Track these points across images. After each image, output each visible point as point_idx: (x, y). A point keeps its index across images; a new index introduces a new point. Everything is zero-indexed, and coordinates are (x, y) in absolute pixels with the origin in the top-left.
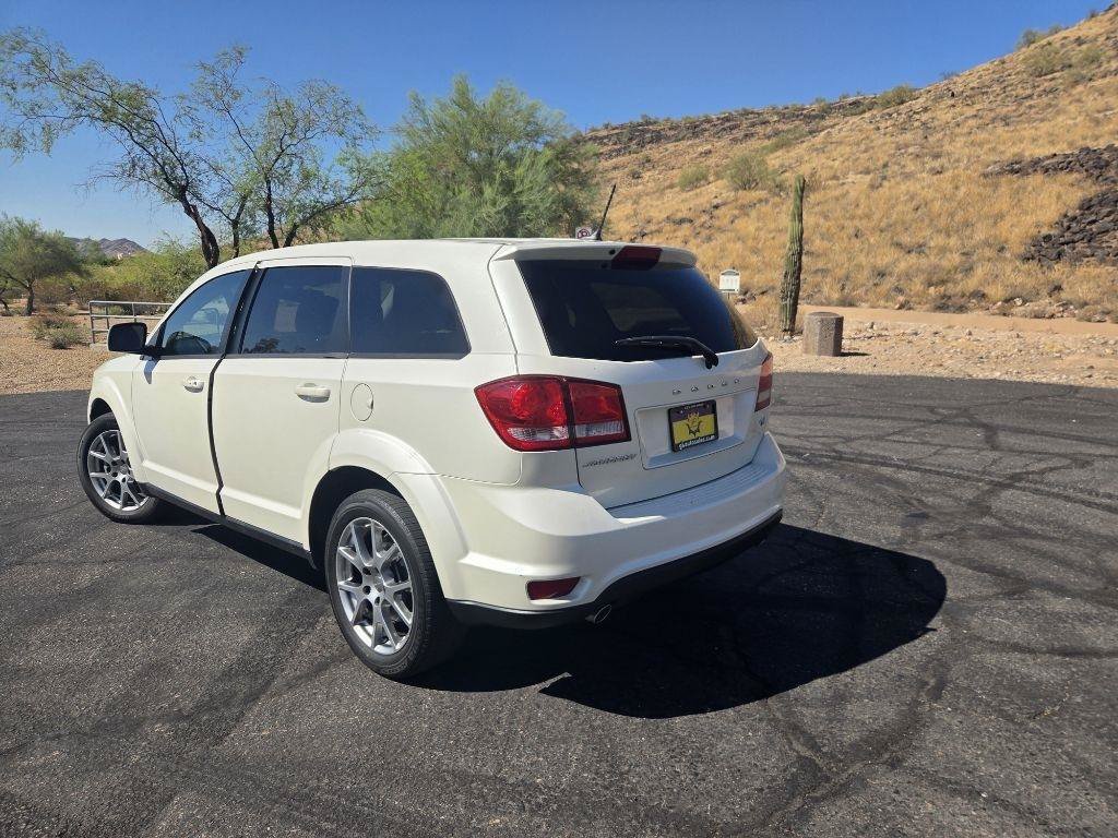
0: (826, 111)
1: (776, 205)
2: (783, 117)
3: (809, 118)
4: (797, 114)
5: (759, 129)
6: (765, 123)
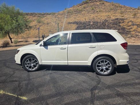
0: (44, 14)
1: (44, 26)
2: (39, 14)
3: (42, 15)
4: (41, 14)
5: (36, 15)
6: (37, 15)
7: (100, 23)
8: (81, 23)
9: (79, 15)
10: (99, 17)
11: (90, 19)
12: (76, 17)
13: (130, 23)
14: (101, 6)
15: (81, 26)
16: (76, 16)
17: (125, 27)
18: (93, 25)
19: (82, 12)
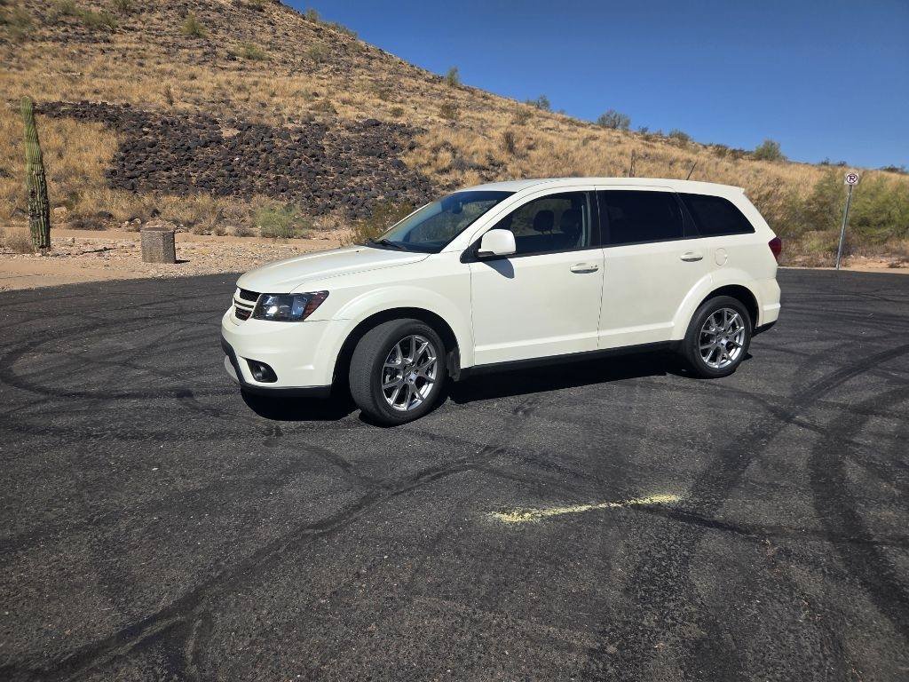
7: (287, 137)
8: (141, 120)
9: (101, 58)
10: (259, 95)
11: (197, 102)
12: (74, 66)
13: (445, 157)
14: (245, 24)
15: (153, 145)
16: (72, 57)
17: (427, 171)
18: (247, 149)
19: (111, 37)
